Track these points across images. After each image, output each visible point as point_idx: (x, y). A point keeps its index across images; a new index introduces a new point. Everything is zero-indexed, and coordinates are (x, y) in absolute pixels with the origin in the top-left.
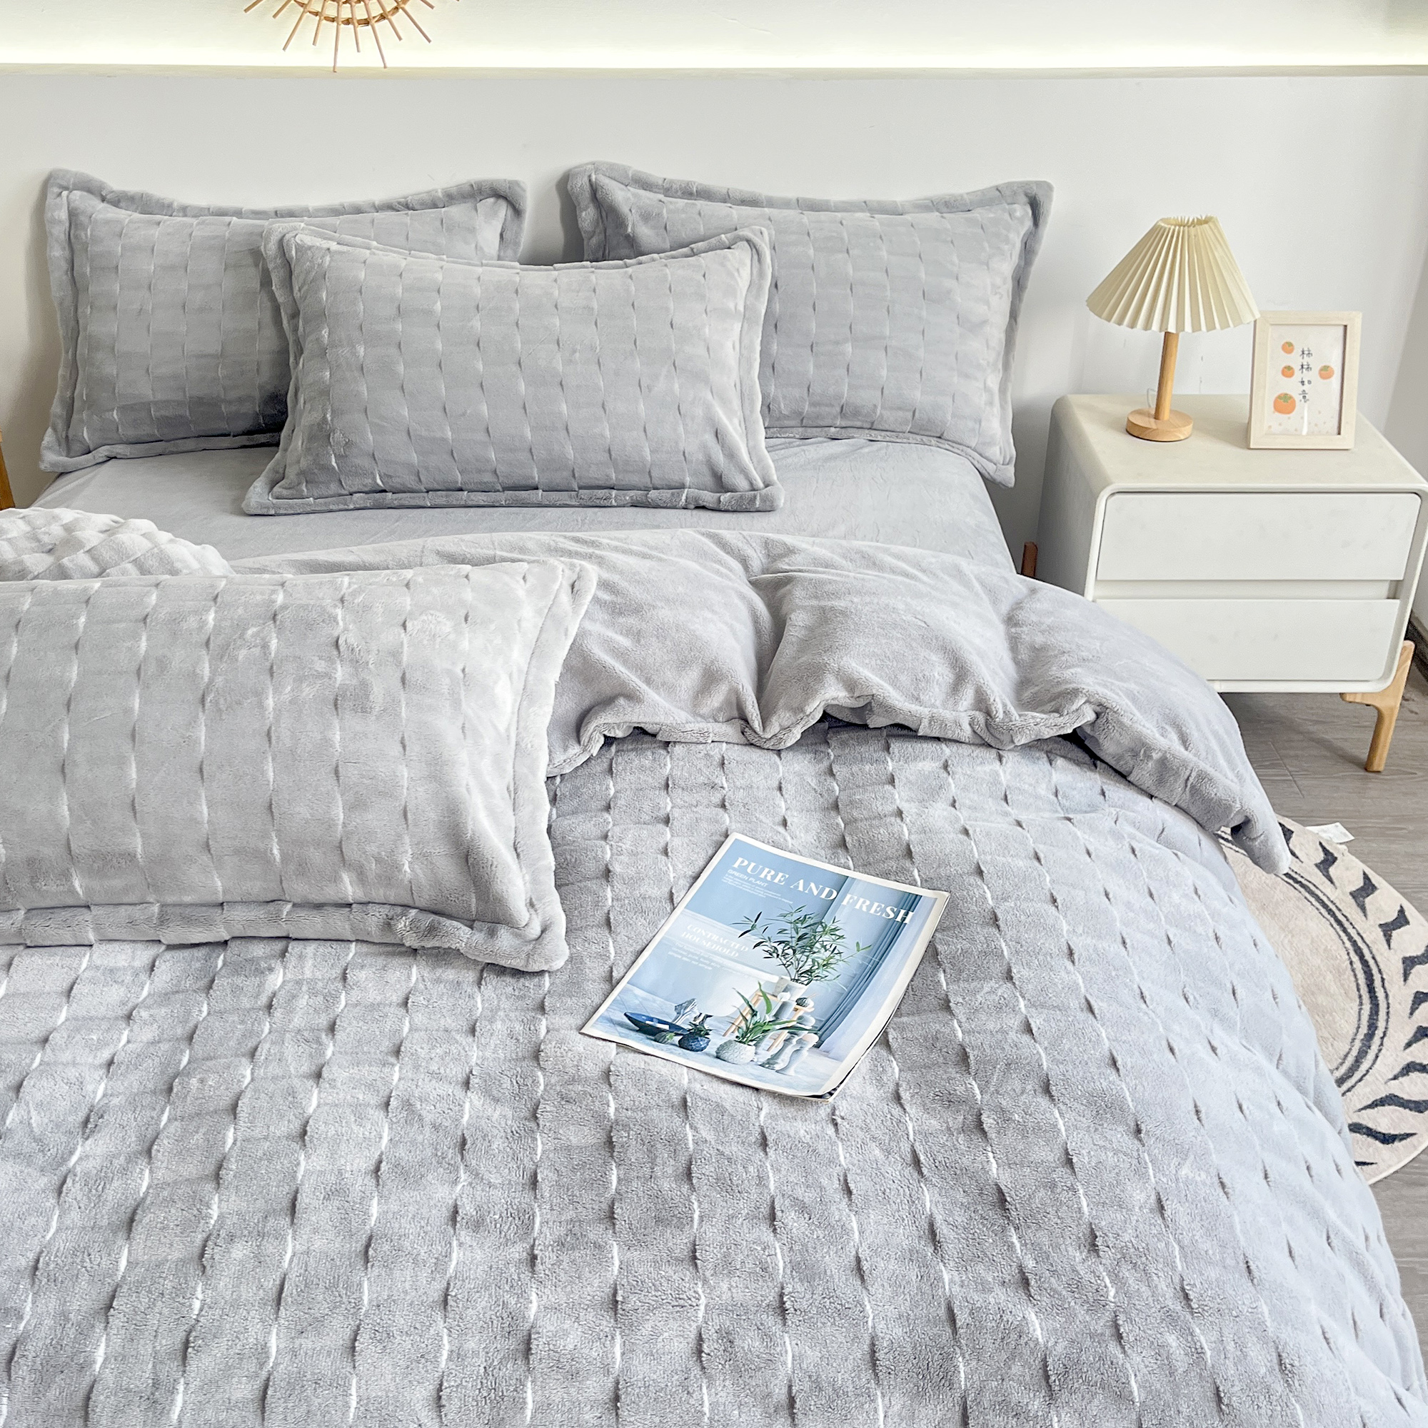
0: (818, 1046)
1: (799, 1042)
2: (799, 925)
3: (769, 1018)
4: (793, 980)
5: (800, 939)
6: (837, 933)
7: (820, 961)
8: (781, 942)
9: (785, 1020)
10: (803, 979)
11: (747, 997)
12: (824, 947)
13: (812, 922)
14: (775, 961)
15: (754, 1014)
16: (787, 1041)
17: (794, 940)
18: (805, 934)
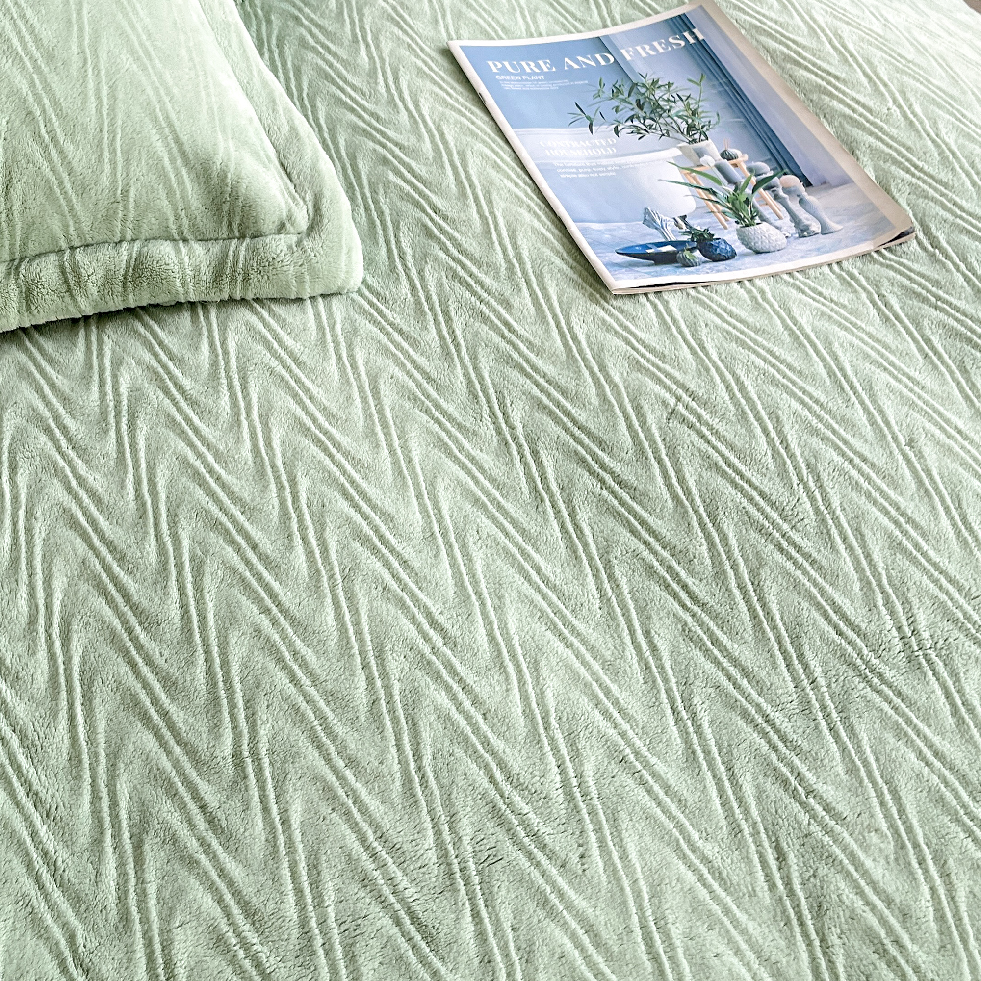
0: (807, 184)
1: (787, 191)
2: (621, 96)
3: (731, 189)
4: (690, 142)
5: (640, 107)
6: (660, 83)
7: (685, 113)
8: (631, 118)
9: (743, 181)
10: (697, 136)
11: (682, 181)
12: (668, 100)
13: (627, 87)
14: (651, 138)
15: (712, 192)
16: (776, 197)
17: (637, 110)
18: (638, 101)
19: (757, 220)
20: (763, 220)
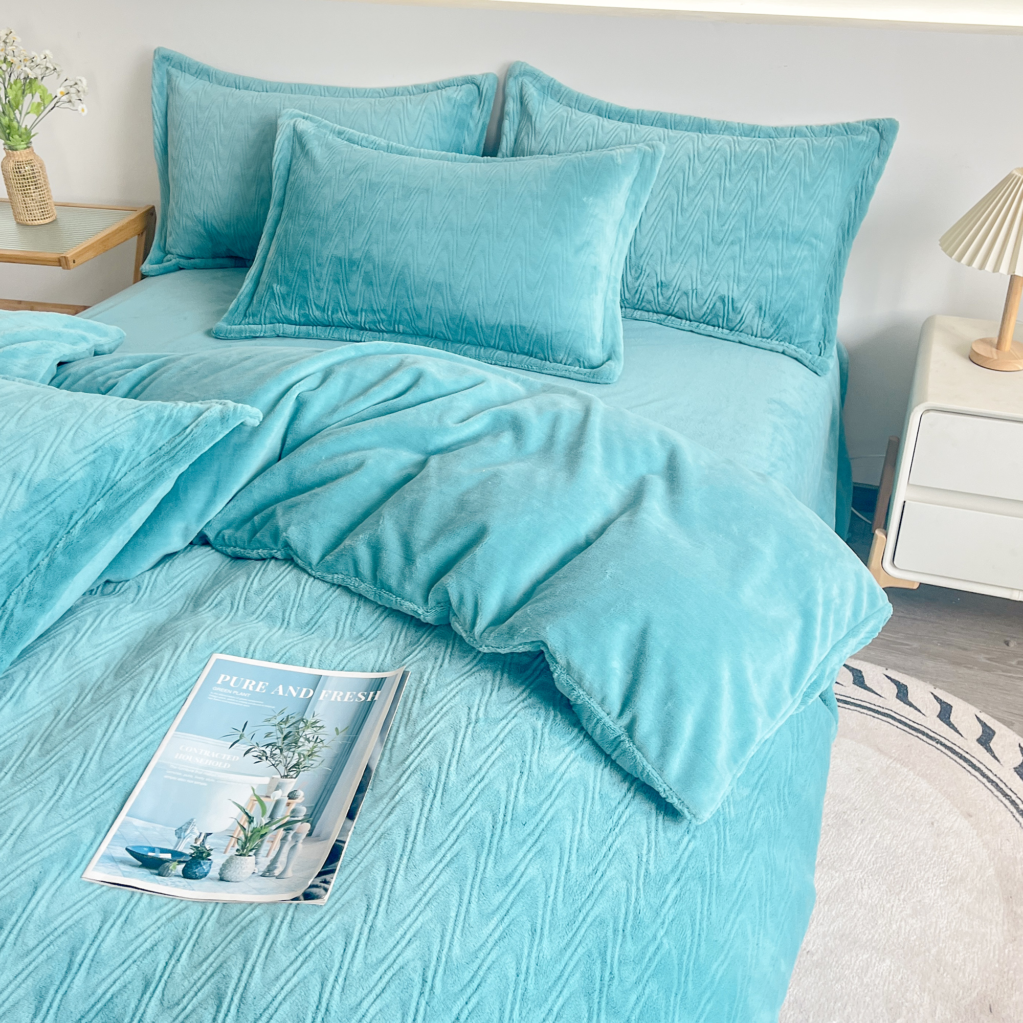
0: (310, 834)
1: (294, 836)
2: (283, 726)
3: (265, 820)
4: (283, 777)
5: (285, 738)
6: (317, 725)
7: (306, 753)
8: (268, 745)
9: (279, 818)
10: (292, 773)
11: (243, 805)
12: (308, 740)
13: (294, 720)
14: (265, 763)
15: (251, 820)
17: (280, 740)
18: (290, 732)
19: (251, 853)
20: (255, 854)
